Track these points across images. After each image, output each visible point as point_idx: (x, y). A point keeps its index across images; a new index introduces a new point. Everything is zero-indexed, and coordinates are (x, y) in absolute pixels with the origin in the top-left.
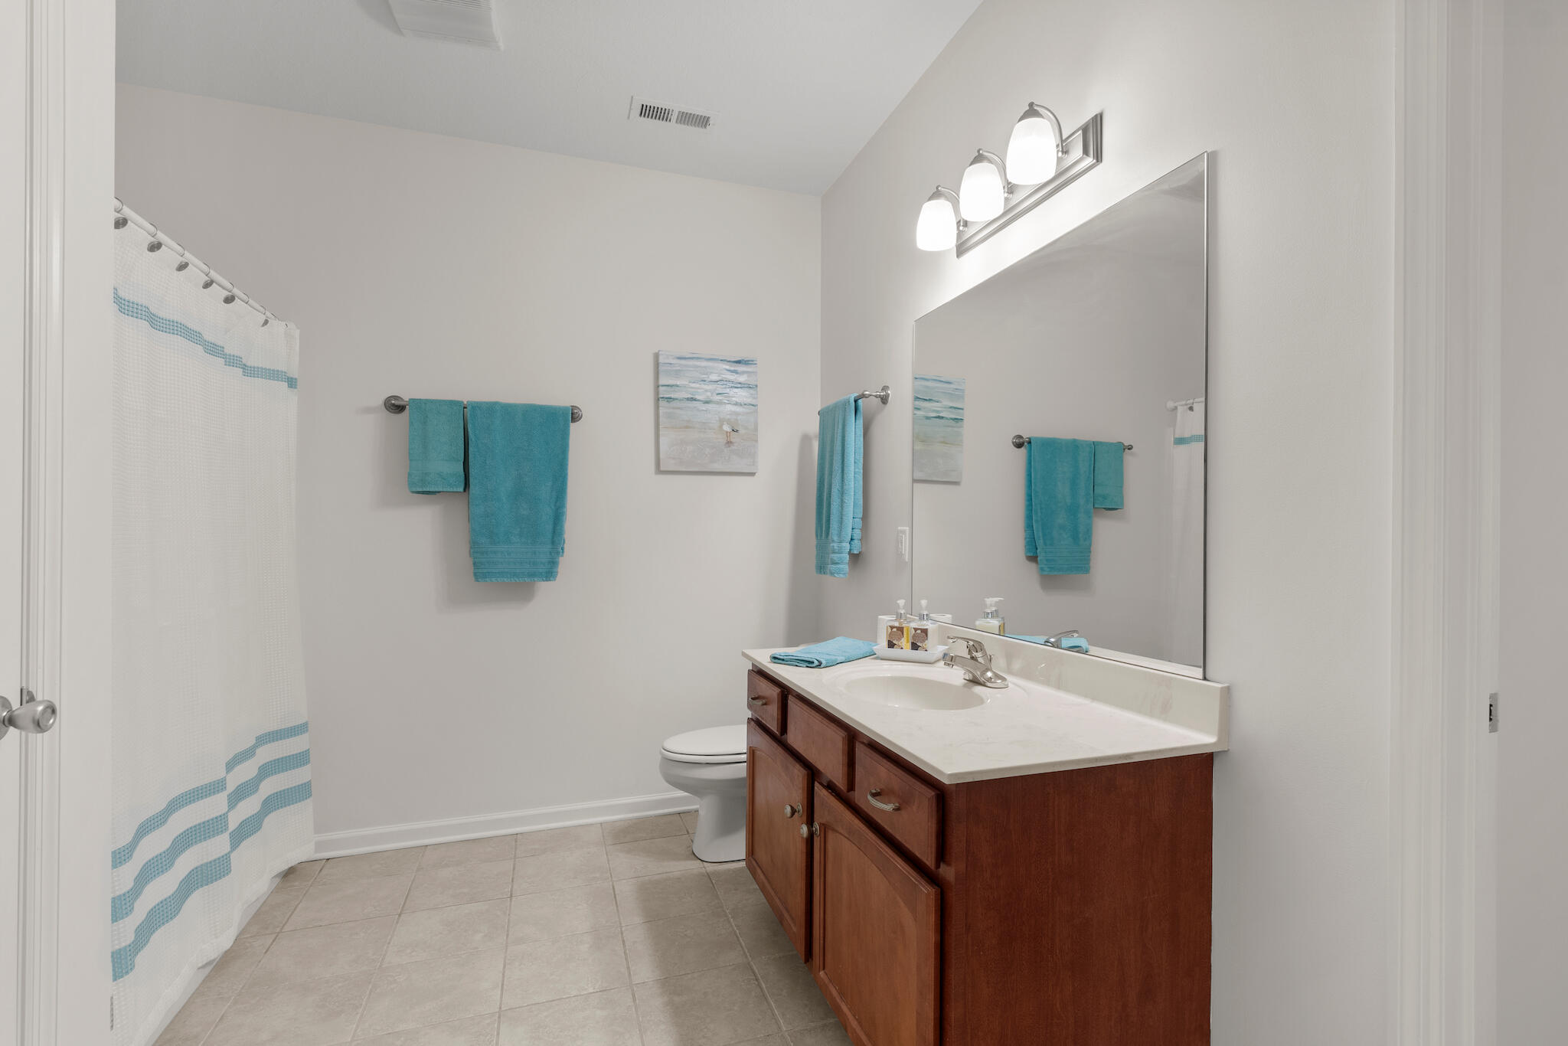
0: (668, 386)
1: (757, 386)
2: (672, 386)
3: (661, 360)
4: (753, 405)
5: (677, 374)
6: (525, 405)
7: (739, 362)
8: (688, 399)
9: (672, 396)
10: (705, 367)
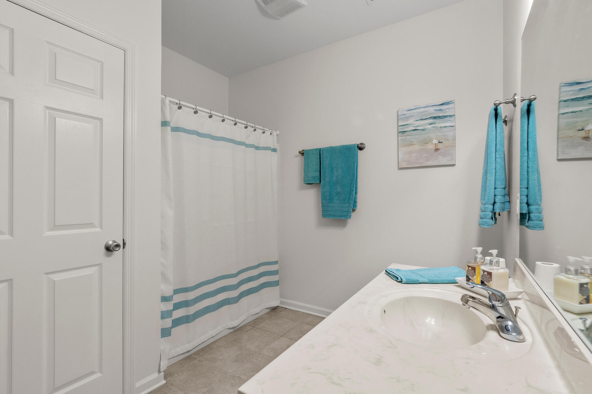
0: (402, 126)
1: (455, 115)
2: (405, 125)
3: (399, 114)
4: (452, 126)
5: (408, 118)
6: (340, 146)
7: (443, 104)
8: (413, 130)
9: (405, 130)
10: (424, 112)
